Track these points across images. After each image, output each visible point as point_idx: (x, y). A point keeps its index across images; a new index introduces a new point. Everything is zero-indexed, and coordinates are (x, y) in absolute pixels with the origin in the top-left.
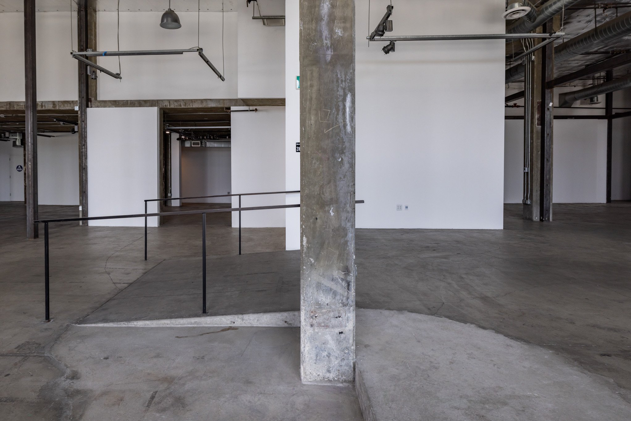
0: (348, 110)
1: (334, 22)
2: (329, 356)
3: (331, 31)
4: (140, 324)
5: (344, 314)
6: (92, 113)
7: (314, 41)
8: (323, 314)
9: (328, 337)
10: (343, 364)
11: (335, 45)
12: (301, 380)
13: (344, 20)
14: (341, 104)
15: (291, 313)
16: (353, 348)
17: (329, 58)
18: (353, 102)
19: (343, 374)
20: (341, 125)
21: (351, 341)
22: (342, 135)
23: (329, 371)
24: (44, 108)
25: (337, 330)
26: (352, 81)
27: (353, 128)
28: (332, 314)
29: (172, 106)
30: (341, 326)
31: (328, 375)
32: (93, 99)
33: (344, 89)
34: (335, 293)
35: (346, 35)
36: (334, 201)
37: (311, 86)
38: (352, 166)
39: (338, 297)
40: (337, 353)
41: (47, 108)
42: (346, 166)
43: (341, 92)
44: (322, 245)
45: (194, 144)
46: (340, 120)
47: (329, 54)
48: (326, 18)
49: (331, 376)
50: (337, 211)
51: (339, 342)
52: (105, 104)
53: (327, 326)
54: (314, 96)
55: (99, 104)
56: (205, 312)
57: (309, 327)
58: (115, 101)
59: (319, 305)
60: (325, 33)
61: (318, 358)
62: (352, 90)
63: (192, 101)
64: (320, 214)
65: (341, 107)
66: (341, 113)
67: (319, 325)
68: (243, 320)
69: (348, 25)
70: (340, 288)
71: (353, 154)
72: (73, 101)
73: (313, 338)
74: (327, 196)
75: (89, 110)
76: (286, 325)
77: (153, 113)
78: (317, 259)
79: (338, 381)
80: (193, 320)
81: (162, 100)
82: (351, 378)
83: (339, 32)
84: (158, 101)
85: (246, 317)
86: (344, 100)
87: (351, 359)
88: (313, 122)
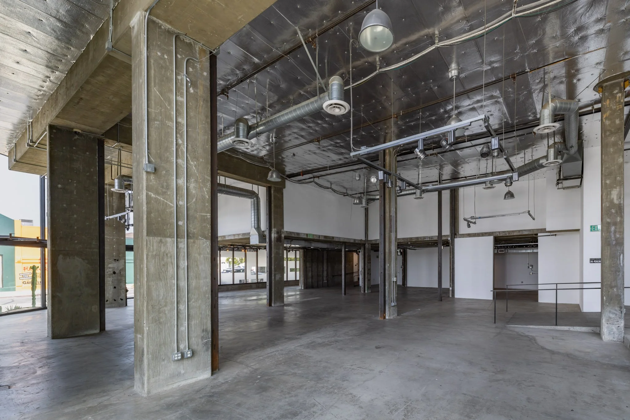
0: (621, 259)
1: (616, 233)
2: (614, 333)
3: (615, 236)
4: (531, 326)
5: (619, 321)
6: (457, 241)
7: (608, 239)
8: (612, 320)
9: (614, 328)
10: (619, 336)
11: (616, 240)
12: (603, 340)
13: (620, 232)
14: (618, 257)
15: (595, 328)
16: (623, 331)
17: (614, 244)
18: (623, 256)
19: (620, 339)
20: (619, 264)
21: (623, 329)
22: (619, 266)
23: (614, 338)
24: (433, 239)
25: (617, 326)
26: (623, 250)
27: (623, 265)
28: (615, 321)
29: (501, 235)
30: (618, 324)
31: (613, 339)
32: (457, 234)
33: (620, 253)
34: (616, 314)
35: (621, 236)
36: (616, 286)
37: (607, 252)
38: (623, 276)
39: (617, 316)
40: (617, 333)
41: (434, 239)
42: (621, 276)
43: (619, 254)
44: (611, 300)
45: (500, 251)
46: (618, 262)
47: (614, 243)
48: (613, 232)
49: (615, 340)
50: (617, 289)
51: (618, 329)
52: (463, 236)
53: (613, 324)
54: (608, 255)
55: (460, 236)
56: (556, 325)
57: (606, 324)
58: (469, 234)
59: (610, 318)
60: (613, 236)
61: (609, 334)
62: (623, 253)
63: (513, 231)
64: (610, 290)
65: (619, 258)
66: (619, 260)
67: (610, 324)
68: (574, 328)
69: (621, 234)
70: (618, 313)
71: (623, 272)
72: (447, 235)
73: (608, 328)
74: (613, 284)
75: (455, 239)
76: (593, 332)
77: (491, 238)
78: (609, 303)
79: (618, 341)
80: (553, 327)
81: (495, 232)
82: (623, 341)
83: (618, 236)
84: (493, 233)
85: (575, 327)
86: (620, 256)
87: (623, 335)
88: (608, 263)
